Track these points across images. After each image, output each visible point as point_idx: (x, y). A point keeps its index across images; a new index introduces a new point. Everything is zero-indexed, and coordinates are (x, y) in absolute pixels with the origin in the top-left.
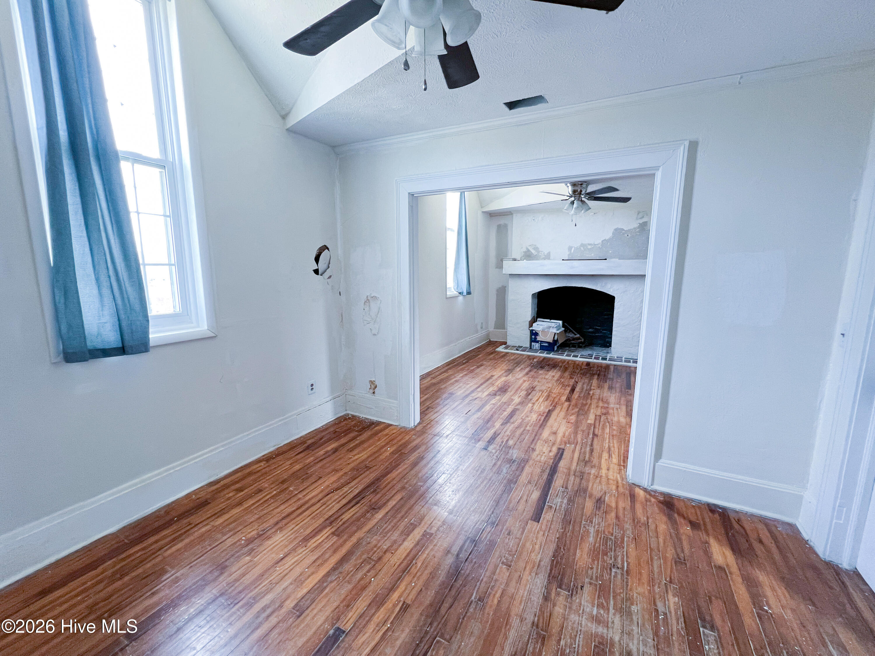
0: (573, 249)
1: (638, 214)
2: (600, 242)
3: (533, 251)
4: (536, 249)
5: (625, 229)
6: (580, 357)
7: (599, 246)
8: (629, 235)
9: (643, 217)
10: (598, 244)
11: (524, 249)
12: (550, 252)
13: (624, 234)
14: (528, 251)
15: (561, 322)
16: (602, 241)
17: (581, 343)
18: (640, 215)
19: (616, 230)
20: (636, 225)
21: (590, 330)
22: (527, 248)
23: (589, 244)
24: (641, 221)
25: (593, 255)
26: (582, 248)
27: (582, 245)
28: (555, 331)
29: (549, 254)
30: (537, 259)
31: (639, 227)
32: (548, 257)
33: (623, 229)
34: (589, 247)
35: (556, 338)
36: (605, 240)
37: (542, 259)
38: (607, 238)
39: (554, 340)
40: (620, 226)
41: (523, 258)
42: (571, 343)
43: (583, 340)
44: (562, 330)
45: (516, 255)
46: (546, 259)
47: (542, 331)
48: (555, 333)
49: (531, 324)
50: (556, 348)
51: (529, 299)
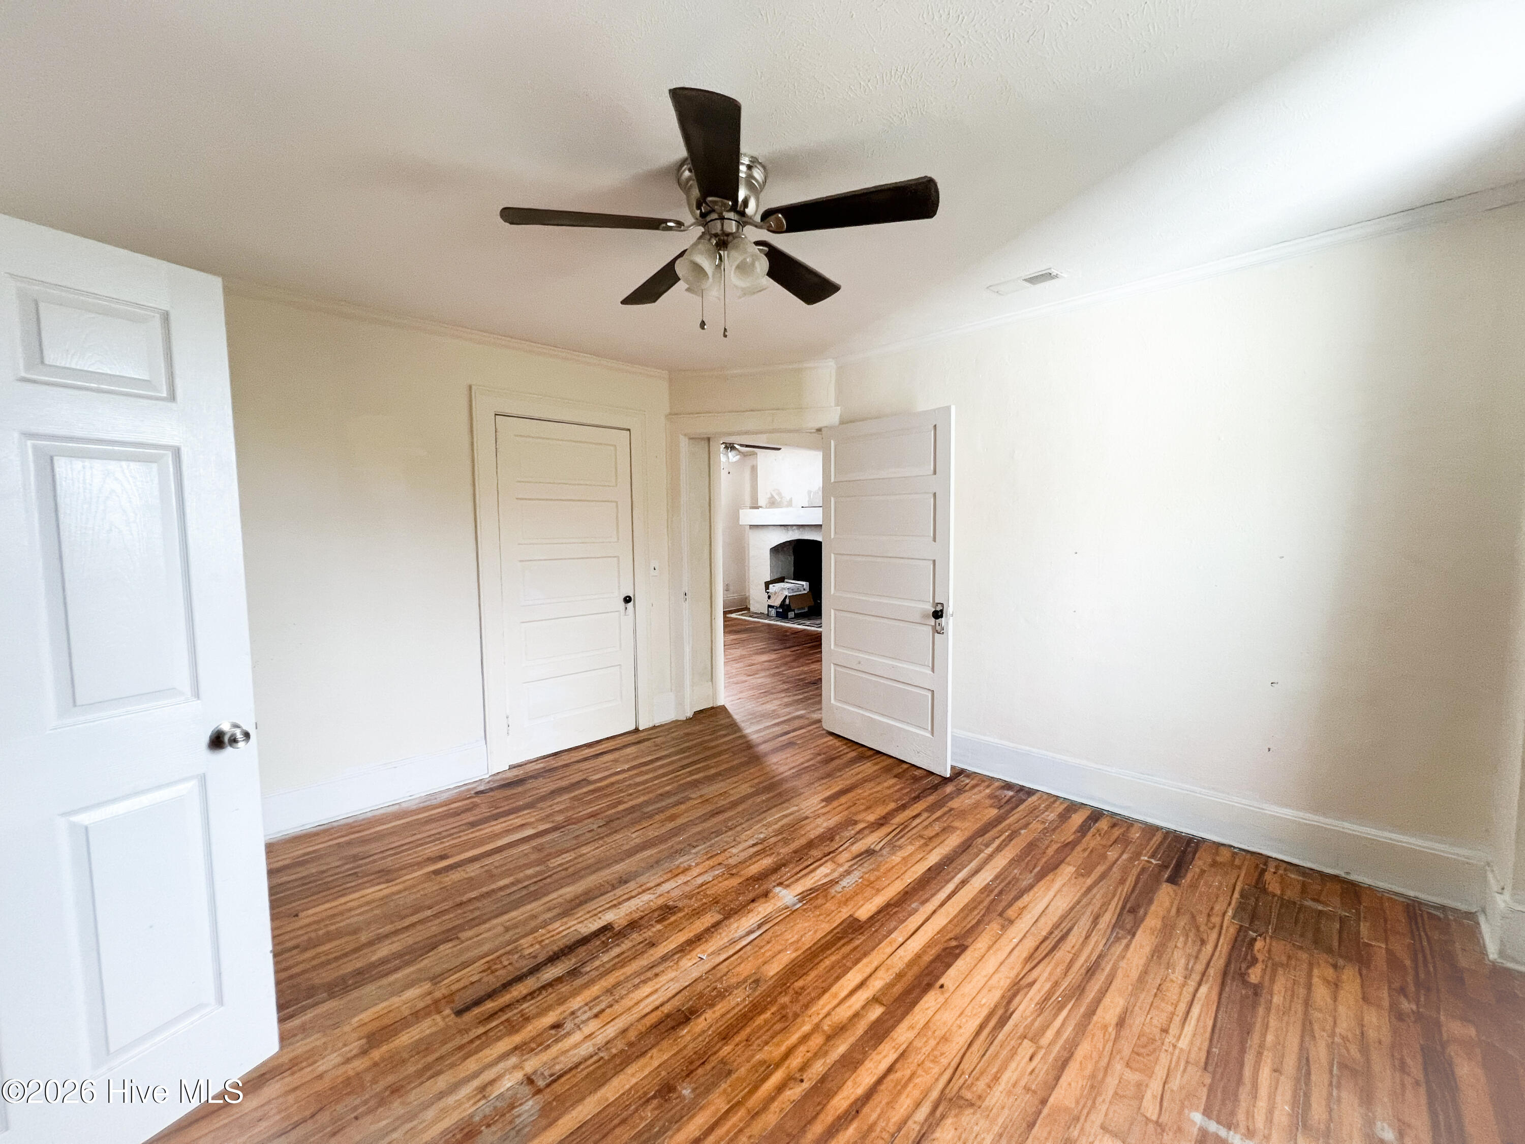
0: (812, 493)
3: (777, 497)
4: (779, 494)
11: (769, 496)
14: (772, 497)
15: (805, 584)
22: (771, 494)
28: (786, 593)
29: (791, 500)
30: (781, 506)
32: (790, 504)
35: (787, 602)
37: (785, 506)
39: (784, 604)
41: (768, 505)
44: (805, 592)
45: (762, 501)
46: (787, 506)
47: (775, 593)
48: (786, 596)
49: (767, 584)
50: (791, 615)
51: (767, 554)
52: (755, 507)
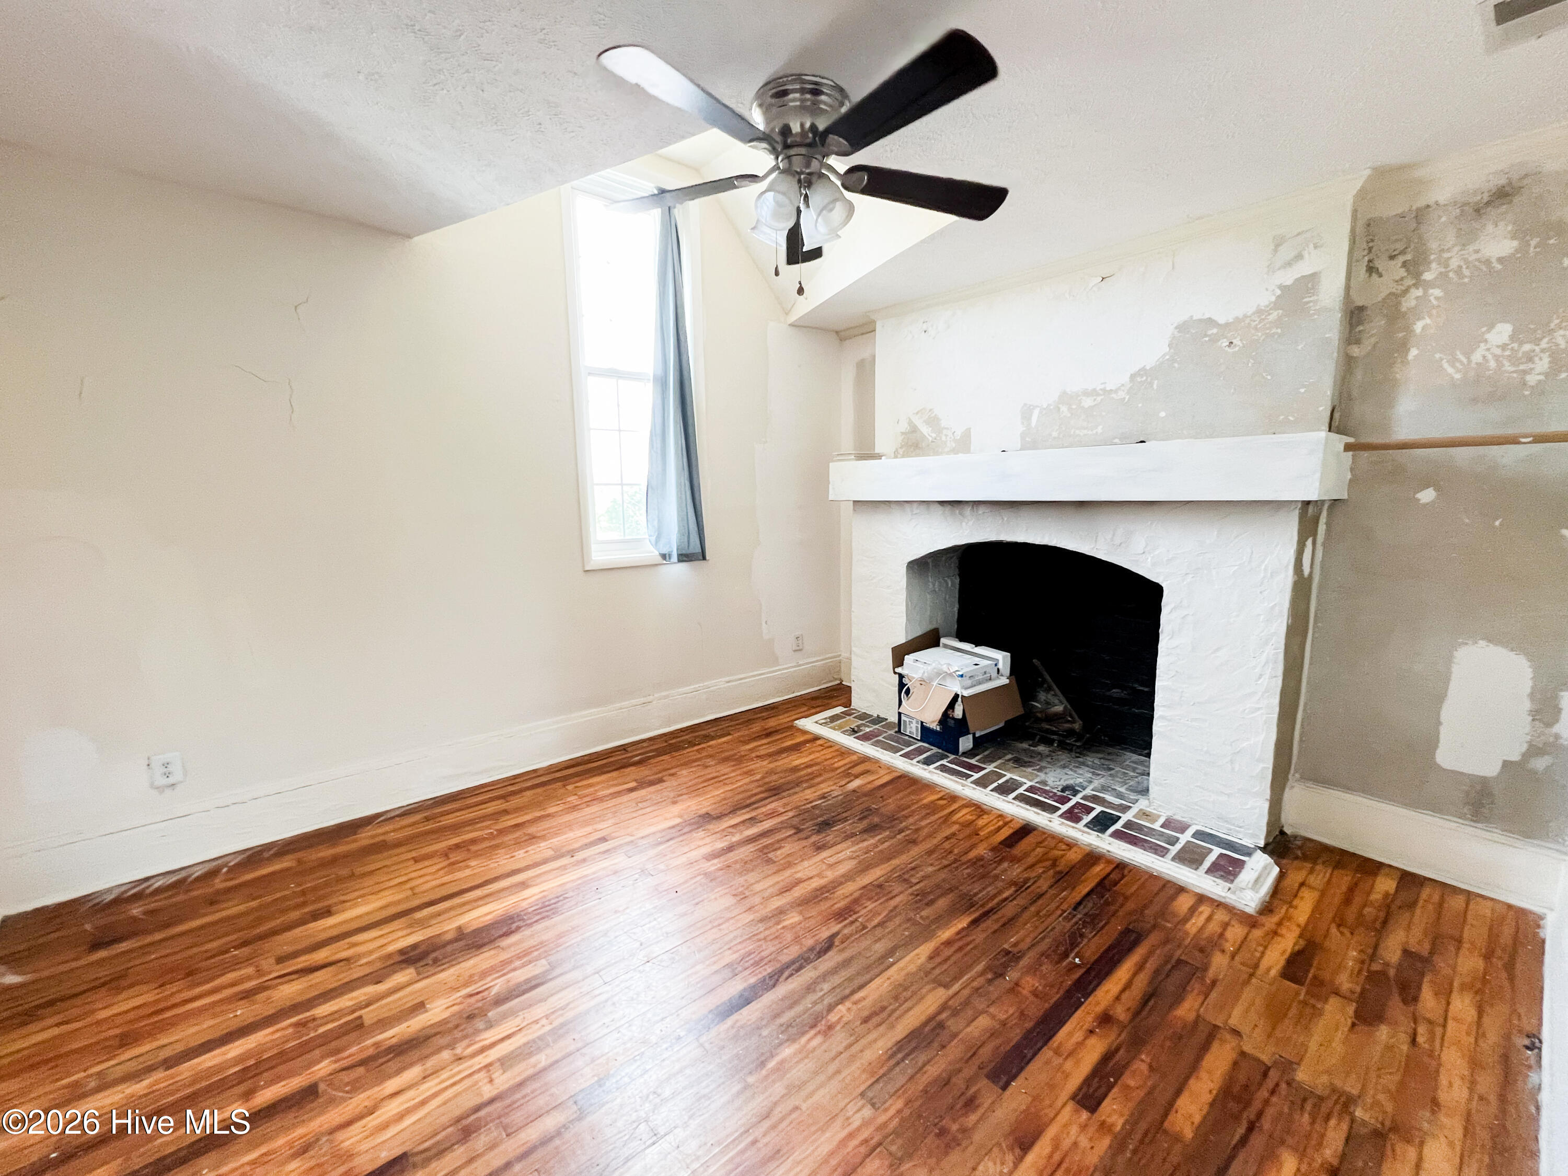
0: (1036, 413)
1: (1277, 246)
2: (1126, 379)
3: (925, 430)
4: (933, 421)
5: (1222, 321)
6: (1021, 798)
7: (1122, 394)
8: (1236, 342)
9: (1299, 257)
10: (1116, 391)
11: (904, 426)
12: (969, 430)
13: (1214, 340)
14: (914, 429)
15: (1002, 658)
16: (1133, 377)
17: (1071, 733)
18: (1287, 252)
19: (1182, 328)
20: (1266, 298)
21: (1116, 692)
22: (910, 422)
23: (1087, 393)
24: (1289, 277)
25: (1100, 430)
26: (1064, 409)
27: (1065, 398)
28: (956, 687)
29: (967, 434)
30: (936, 453)
31: (1276, 305)
32: (964, 444)
33: (1210, 322)
34: (1088, 402)
35: (958, 712)
36: (1142, 372)
37: (948, 453)
38: (1150, 361)
39: (946, 717)
40: (1200, 311)
41: (901, 451)
42: (1041, 730)
43: (1077, 726)
44: (1004, 681)
45: (885, 440)
46: (954, 451)
47: (922, 682)
48: (956, 696)
49: (899, 655)
50: (965, 743)
51: (899, 577)
52: (867, 453)
